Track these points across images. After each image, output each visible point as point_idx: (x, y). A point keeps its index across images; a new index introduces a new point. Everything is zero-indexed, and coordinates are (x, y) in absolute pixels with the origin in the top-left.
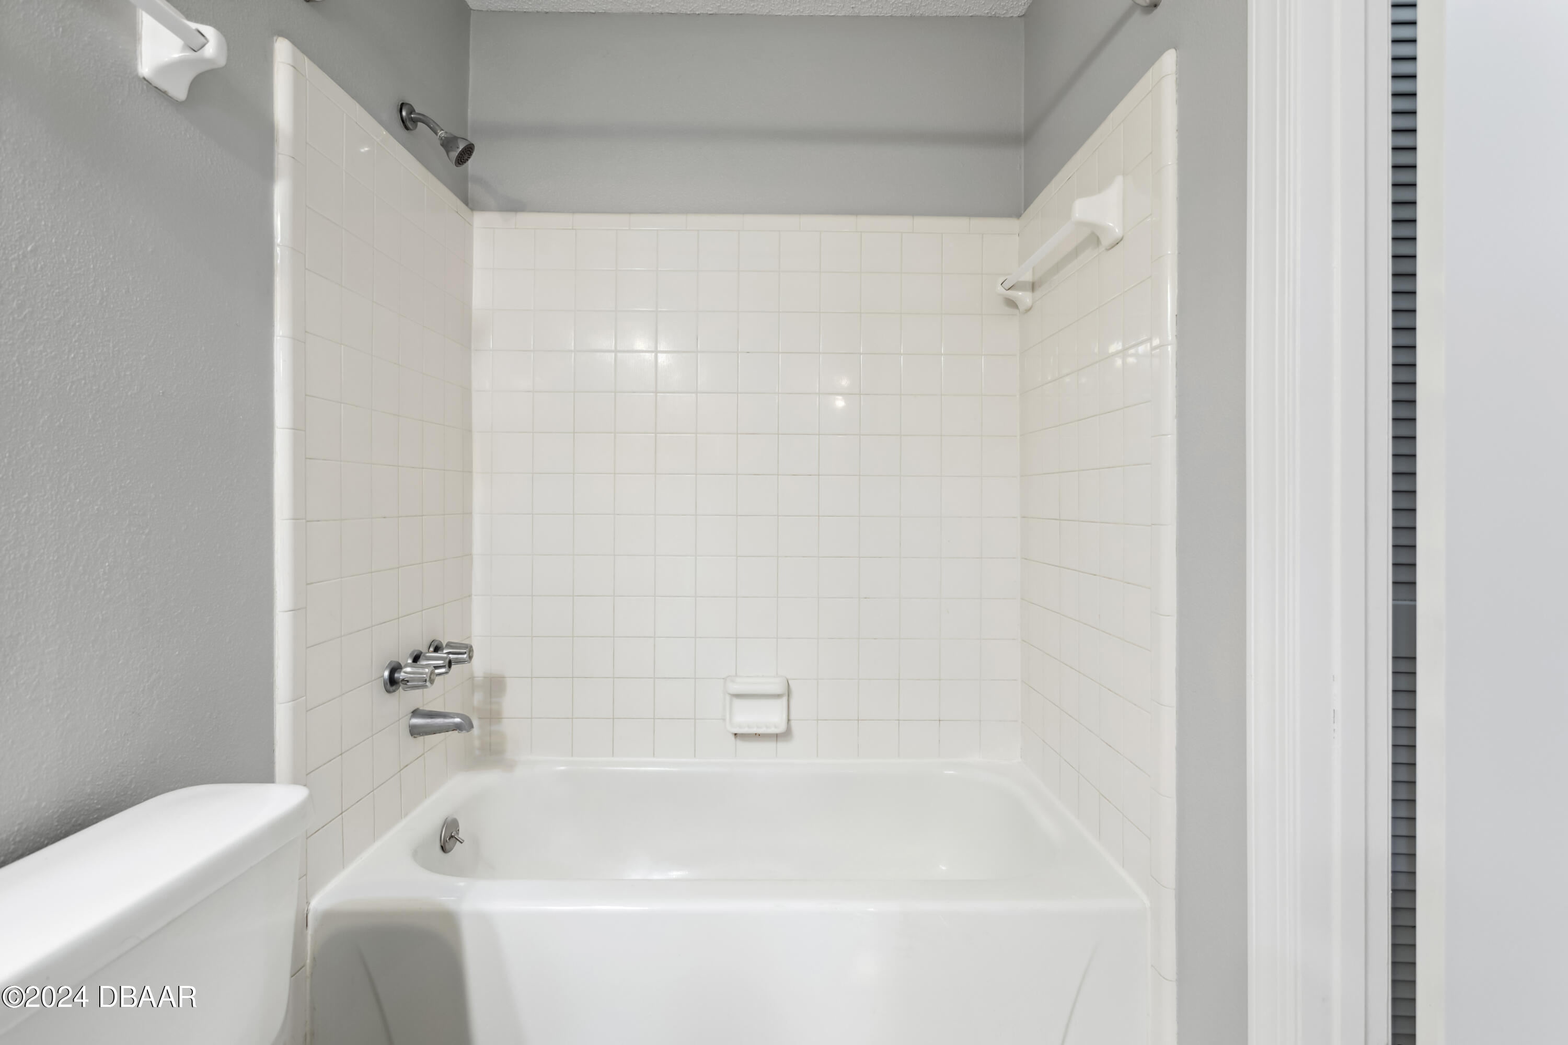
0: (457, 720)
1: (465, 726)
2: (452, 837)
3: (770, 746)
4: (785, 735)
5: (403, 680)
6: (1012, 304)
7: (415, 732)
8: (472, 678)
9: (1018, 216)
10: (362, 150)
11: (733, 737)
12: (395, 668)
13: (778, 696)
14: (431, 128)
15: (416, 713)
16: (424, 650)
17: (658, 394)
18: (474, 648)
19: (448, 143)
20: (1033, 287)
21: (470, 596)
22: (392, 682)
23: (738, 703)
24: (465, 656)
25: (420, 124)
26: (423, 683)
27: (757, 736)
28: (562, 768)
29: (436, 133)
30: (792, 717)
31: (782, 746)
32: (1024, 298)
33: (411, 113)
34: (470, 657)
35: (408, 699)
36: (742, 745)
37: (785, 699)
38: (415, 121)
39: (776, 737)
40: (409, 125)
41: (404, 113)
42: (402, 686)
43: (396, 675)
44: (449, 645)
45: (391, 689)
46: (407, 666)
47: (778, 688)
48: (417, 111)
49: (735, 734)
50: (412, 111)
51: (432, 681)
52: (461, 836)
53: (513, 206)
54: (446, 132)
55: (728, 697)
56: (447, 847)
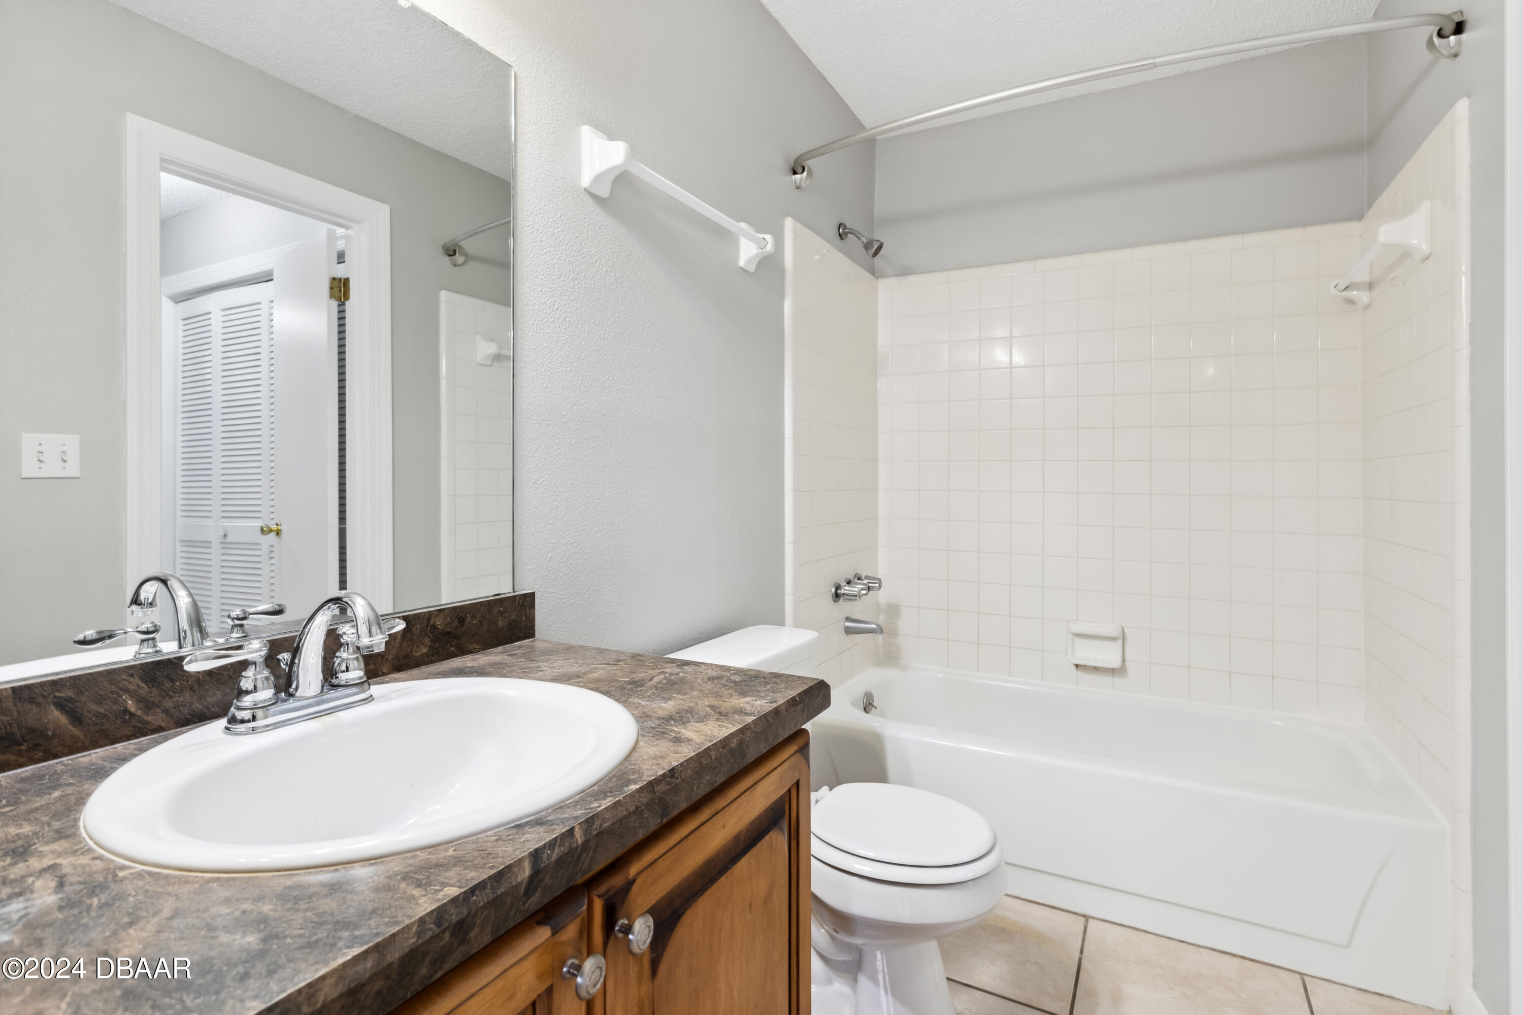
0: (874, 626)
1: (880, 630)
2: (870, 704)
3: (1106, 680)
4: (1118, 672)
5: (843, 594)
6: (1350, 301)
7: (849, 631)
8: (878, 604)
9: (1360, 217)
10: (816, 258)
11: (1074, 668)
12: (838, 587)
13: (1114, 639)
14: (857, 237)
15: (848, 619)
16: (852, 579)
17: (1013, 400)
18: (882, 581)
19: (867, 246)
20: (1371, 286)
21: (877, 547)
22: (837, 596)
23: (1079, 641)
24: (877, 585)
25: (850, 235)
26: (854, 597)
27: (1096, 669)
28: (940, 675)
29: (860, 240)
30: (1127, 657)
31: (1118, 681)
32: (1363, 297)
33: (845, 229)
34: (880, 587)
35: (846, 608)
36: (1082, 676)
37: (1120, 642)
38: (846, 234)
39: (1112, 672)
40: (843, 237)
41: (841, 230)
42: (841, 598)
43: (839, 591)
44: (867, 577)
45: (836, 600)
46: (844, 586)
47: (1112, 631)
48: (848, 227)
49: (1077, 666)
50: (845, 228)
51: (860, 597)
52: (875, 704)
53: (905, 272)
54: (866, 238)
55: (1070, 636)
56: (868, 709)
